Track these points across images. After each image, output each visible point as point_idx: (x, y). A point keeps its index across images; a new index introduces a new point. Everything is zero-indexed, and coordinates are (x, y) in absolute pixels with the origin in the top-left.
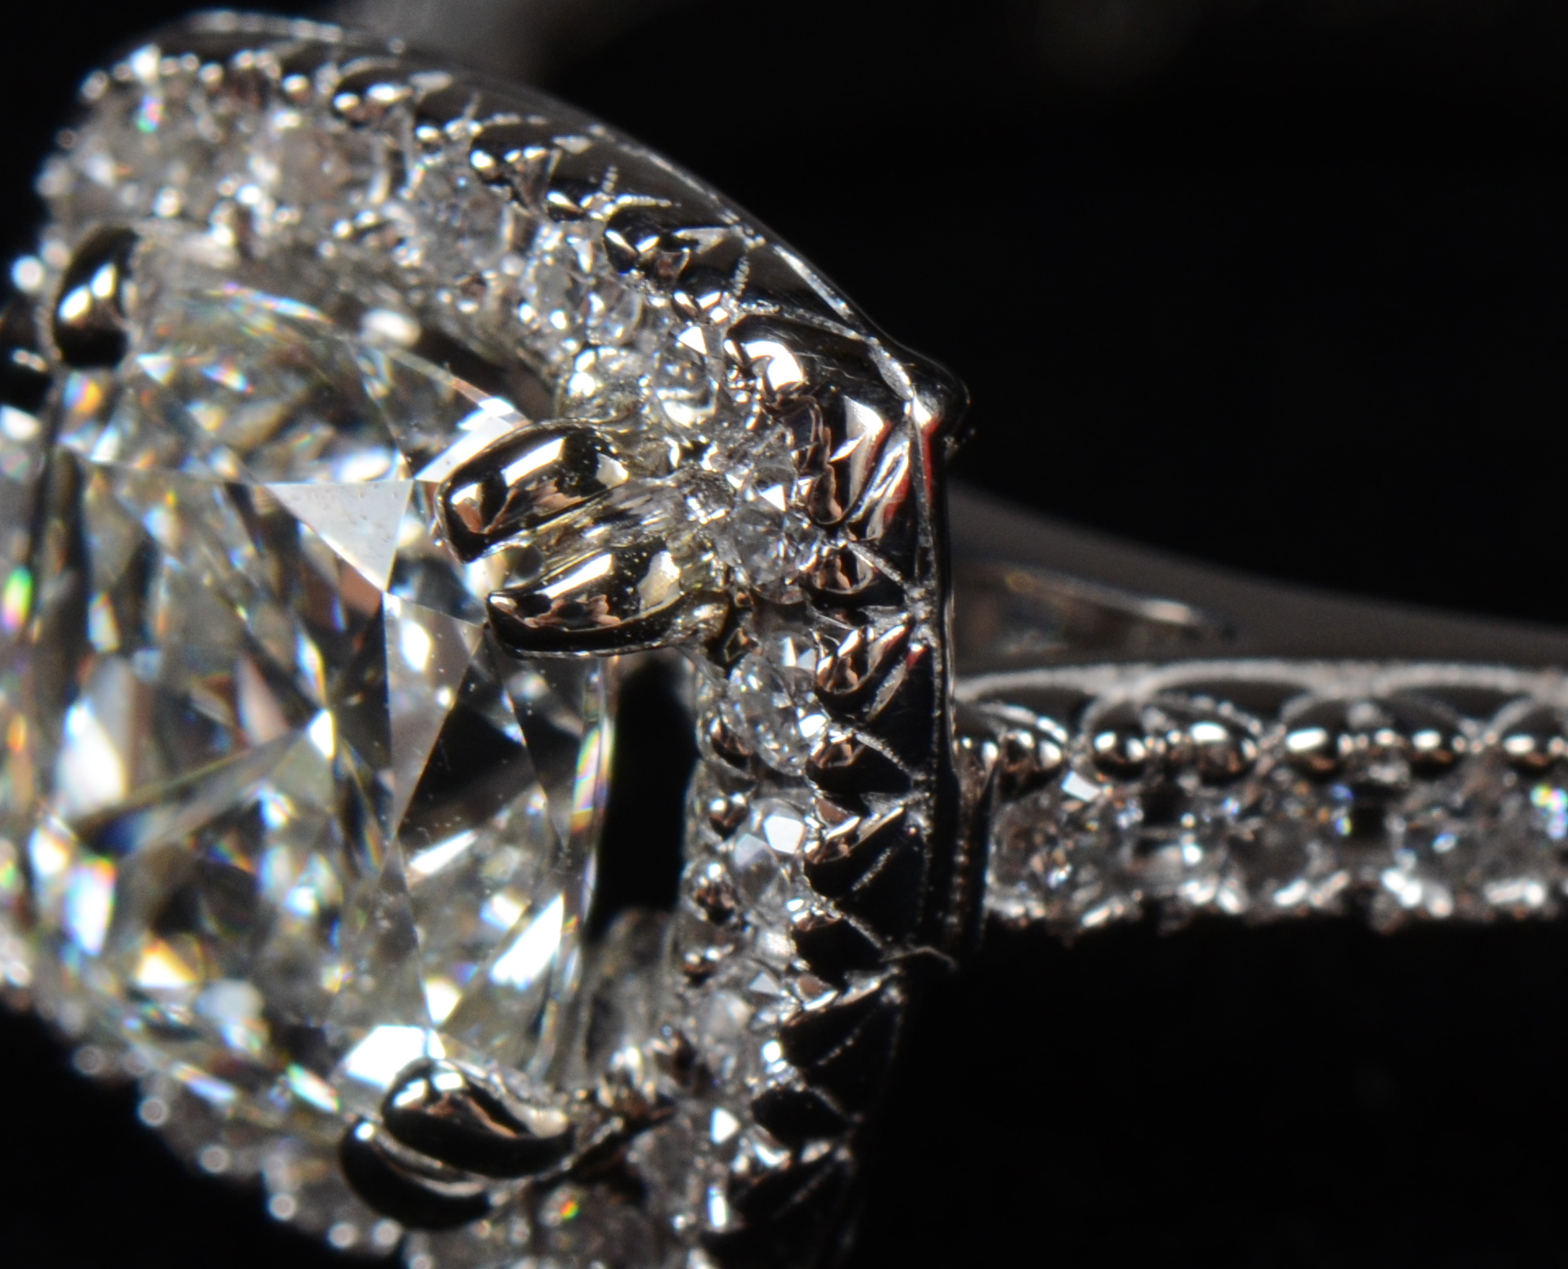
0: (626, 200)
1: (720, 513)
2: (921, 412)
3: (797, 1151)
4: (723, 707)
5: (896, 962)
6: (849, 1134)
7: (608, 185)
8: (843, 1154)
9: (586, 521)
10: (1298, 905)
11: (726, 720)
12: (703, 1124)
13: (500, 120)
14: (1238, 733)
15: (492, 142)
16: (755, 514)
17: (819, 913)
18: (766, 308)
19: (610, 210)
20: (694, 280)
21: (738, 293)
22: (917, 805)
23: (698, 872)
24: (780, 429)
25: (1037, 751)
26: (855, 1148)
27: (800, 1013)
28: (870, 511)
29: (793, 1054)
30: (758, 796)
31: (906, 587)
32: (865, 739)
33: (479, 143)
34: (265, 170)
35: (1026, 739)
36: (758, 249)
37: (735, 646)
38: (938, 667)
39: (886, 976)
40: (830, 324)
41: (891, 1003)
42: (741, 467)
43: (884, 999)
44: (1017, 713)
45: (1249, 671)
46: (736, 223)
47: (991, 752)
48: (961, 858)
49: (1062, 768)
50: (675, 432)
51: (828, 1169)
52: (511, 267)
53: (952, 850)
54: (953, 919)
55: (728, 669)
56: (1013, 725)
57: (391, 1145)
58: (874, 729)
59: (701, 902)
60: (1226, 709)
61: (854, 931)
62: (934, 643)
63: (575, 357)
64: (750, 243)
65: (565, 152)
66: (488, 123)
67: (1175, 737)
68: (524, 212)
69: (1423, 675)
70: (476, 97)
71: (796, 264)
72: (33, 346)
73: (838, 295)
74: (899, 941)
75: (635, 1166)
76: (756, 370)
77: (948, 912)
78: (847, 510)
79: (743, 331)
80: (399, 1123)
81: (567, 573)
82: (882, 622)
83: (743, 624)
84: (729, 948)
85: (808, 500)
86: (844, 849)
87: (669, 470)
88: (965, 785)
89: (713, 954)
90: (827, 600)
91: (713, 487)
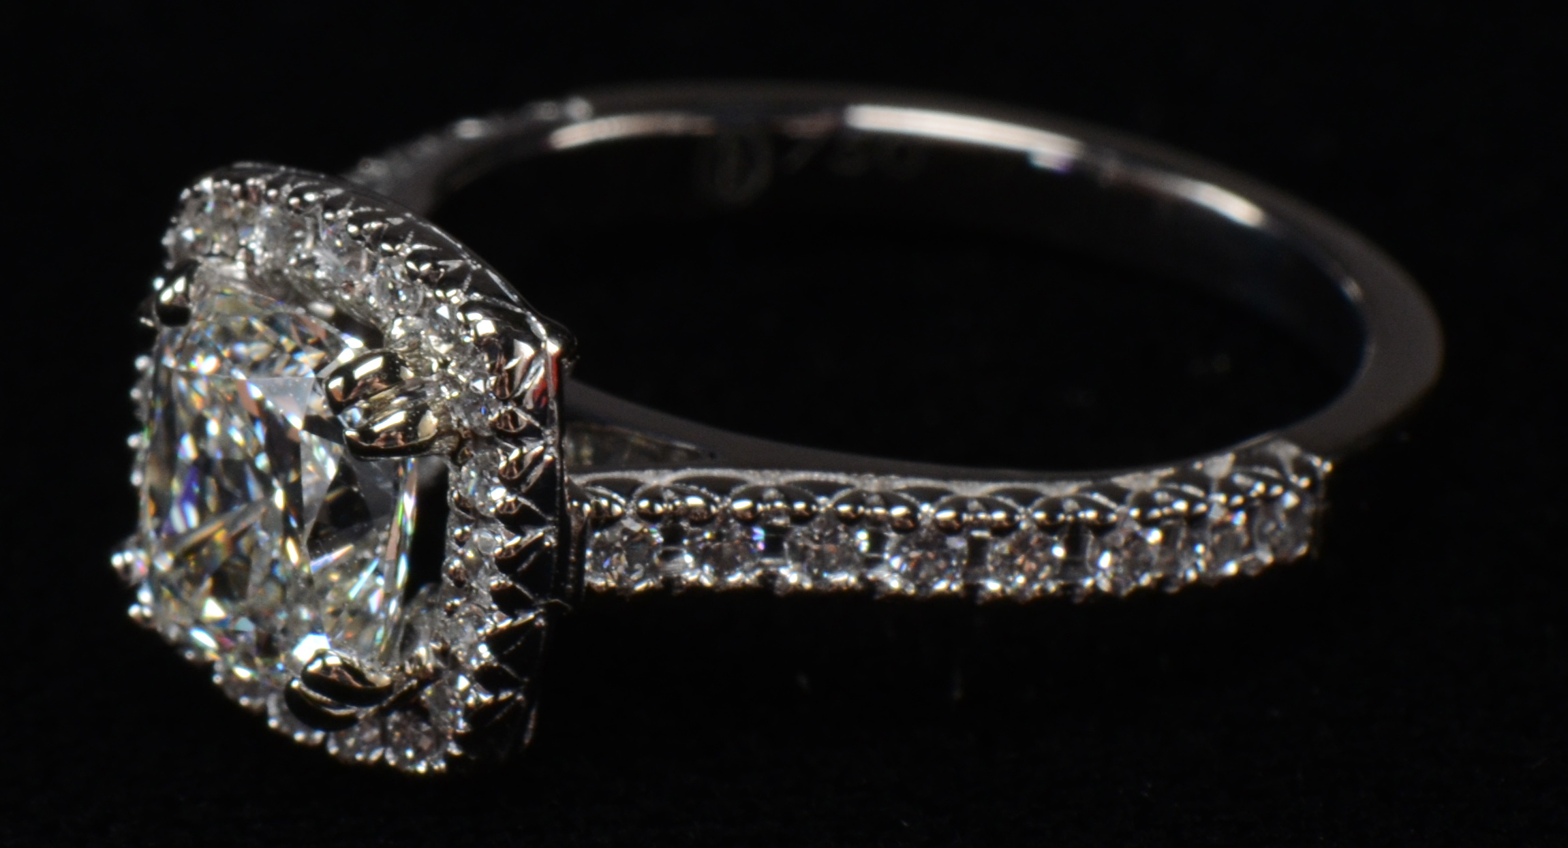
0: (417, 247)
1: (455, 394)
2: (553, 348)
3: (496, 694)
4: (460, 485)
5: (541, 606)
6: (522, 687)
7: (409, 240)
8: (520, 697)
9: (393, 396)
10: (738, 581)
11: (460, 491)
12: (453, 682)
13: (362, 209)
14: (709, 501)
15: (358, 220)
16: (473, 394)
17: (502, 582)
18: (476, 296)
19: (409, 251)
20: (444, 284)
21: (465, 290)
22: (549, 532)
23: (449, 563)
24: (482, 354)
25: (610, 508)
26: (525, 694)
27: (495, 629)
28: (524, 393)
29: (493, 649)
30: (476, 527)
31: (542, 429)
32: (523, 500)
33: (352, 221)
34: (259, 233)
35: (604, 503)
36: (478, 270)
37: (464, 456)
38: (558, 467)
39: (537, 612)
40: (509, 306)
41: (540, 626)
42: (466, 372)
43: (537, 624)
44: (601, 490)
45: (717, 473)
46: (469, 258)
47: (587, 508)
48: (573, 558)
49: (622, 516)
50: (436, 355)
51: (512, 704)
52: (367, 278)
53: (568, 553)
54: (570, 586)
55: (460, 466)
56: (598, 495)
57: (305, 689)
58: (526, 496)
59: (451, 577)
60: (704, 490)
61: (519, 591)
62: (556, 456)
63: (393, 320)
64: (474, 267)
65: (390, 224)
66: (357, 211)
67: (678, 503)
68: (371, 252)
69: (801, 476)
70: (353, 199)
71: (495, 278)
72: (149, 316)
73: (512, 293)
74: (542, 596)
75: (424, 702)
76: (471, 326)
77: (567, 583)
78: (512, 392)
79: (466, 308)
80: (309, 679)
81: (381, 421)
82: (530, 445)
83: (467, 445)
84: (464, 599)
85: (495, 387)
86: (513, 553)
87: (431, 373)
88: (574, 523)
89: (457, 602)
90: (505, 435)
91: (453, 382)
